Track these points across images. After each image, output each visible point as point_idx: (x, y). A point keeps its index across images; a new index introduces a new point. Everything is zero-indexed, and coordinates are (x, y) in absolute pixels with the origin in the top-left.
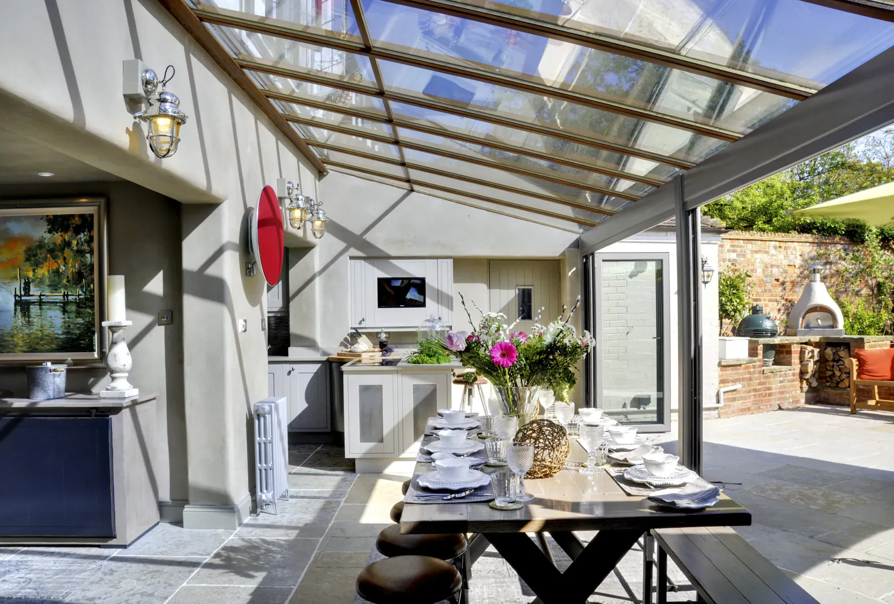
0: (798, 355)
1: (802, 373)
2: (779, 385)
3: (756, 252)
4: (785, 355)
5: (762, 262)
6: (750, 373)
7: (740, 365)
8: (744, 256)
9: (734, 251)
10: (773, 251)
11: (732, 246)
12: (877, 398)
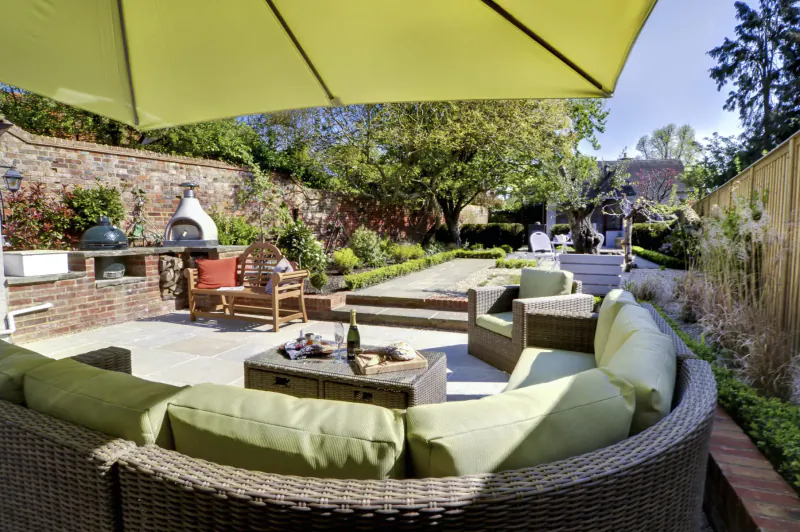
0: (157, 266)
1: (162, 284)
2: (126, 297)
3: (153, 170)
4: (140, 266)
5: (160, 179)
6: (72, 289)
7: (53, 282)
8: (138, 173)
9: (123, 167)
10: (174, 172)
11: (120, 162)
12: (225, 303)
